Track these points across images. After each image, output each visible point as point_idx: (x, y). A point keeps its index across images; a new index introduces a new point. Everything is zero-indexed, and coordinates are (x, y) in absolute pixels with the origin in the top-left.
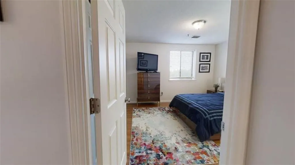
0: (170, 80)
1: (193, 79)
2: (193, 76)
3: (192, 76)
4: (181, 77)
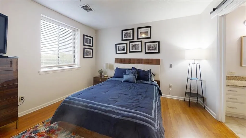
0: (42, 70)
1: (76, 66)
2: (76, 63)
3: (74, 62)
4: (60, 64)
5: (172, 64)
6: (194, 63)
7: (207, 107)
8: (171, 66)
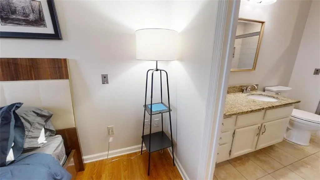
5: (107, 75)
6: (157, 70)
7: (177, 160)
8: (105, 79)
